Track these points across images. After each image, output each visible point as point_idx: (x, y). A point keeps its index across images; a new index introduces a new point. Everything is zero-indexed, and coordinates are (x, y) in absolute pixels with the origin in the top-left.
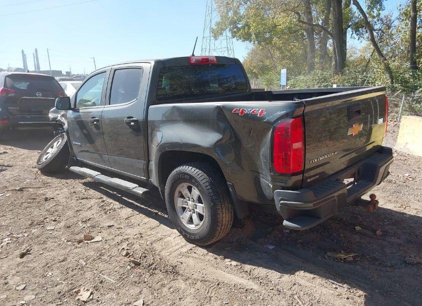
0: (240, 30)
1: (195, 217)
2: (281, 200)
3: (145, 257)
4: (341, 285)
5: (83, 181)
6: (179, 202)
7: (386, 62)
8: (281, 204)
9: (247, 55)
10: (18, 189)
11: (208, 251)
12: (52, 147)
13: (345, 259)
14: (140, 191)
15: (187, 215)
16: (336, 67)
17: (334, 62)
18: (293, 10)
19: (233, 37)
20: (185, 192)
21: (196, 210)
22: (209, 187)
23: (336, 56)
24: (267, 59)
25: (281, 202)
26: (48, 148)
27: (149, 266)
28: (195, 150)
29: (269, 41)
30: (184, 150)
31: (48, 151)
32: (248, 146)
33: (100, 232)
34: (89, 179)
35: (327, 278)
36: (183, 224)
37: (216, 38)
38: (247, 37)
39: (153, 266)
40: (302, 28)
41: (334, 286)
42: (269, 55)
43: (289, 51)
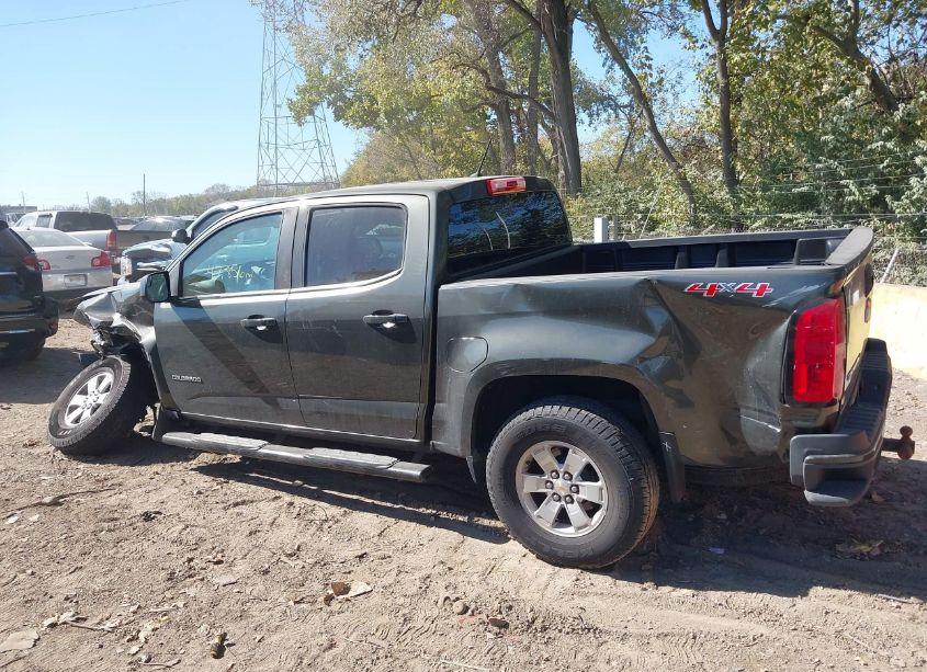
0: (352, 104)
1: (574, 511)
2: (808, 454)
3: (510, 608)
4: (903, 599)
5: (194, 463)
6: (528, 485)
7: (680, 170)
8: (808, 462)
9: (354, 157)
10: (47, 500)
11: (613, 577)
12: (84, 392)
13: (868, 552)
14: (414, 470)
15: (551, 509)
16: (567, 182)
17: (563, 172)
18: (474, 65)
19: (338, 118)
20: (546, 460)
21: (575, 496)
22: (619, 445)
23: (565, 161)
24: (402, 165)
25: (808, 458)
26: (70, 395)
27: (529, 627)
28: (586, 372)
29: (414, 129)
30: (552, 372)
31: (72, 403)
32: (714, 356)
33: (350, 573)
34: (206, 458)
35: (873, 592)
36: (540, 529)
37: (299, 119)
38: (368, 119)
39: (538, 624)
40: (486, 101)
41: (895, 604)
42: (407, 155)
43: (457, 149)
